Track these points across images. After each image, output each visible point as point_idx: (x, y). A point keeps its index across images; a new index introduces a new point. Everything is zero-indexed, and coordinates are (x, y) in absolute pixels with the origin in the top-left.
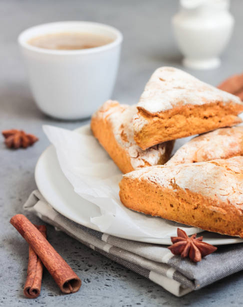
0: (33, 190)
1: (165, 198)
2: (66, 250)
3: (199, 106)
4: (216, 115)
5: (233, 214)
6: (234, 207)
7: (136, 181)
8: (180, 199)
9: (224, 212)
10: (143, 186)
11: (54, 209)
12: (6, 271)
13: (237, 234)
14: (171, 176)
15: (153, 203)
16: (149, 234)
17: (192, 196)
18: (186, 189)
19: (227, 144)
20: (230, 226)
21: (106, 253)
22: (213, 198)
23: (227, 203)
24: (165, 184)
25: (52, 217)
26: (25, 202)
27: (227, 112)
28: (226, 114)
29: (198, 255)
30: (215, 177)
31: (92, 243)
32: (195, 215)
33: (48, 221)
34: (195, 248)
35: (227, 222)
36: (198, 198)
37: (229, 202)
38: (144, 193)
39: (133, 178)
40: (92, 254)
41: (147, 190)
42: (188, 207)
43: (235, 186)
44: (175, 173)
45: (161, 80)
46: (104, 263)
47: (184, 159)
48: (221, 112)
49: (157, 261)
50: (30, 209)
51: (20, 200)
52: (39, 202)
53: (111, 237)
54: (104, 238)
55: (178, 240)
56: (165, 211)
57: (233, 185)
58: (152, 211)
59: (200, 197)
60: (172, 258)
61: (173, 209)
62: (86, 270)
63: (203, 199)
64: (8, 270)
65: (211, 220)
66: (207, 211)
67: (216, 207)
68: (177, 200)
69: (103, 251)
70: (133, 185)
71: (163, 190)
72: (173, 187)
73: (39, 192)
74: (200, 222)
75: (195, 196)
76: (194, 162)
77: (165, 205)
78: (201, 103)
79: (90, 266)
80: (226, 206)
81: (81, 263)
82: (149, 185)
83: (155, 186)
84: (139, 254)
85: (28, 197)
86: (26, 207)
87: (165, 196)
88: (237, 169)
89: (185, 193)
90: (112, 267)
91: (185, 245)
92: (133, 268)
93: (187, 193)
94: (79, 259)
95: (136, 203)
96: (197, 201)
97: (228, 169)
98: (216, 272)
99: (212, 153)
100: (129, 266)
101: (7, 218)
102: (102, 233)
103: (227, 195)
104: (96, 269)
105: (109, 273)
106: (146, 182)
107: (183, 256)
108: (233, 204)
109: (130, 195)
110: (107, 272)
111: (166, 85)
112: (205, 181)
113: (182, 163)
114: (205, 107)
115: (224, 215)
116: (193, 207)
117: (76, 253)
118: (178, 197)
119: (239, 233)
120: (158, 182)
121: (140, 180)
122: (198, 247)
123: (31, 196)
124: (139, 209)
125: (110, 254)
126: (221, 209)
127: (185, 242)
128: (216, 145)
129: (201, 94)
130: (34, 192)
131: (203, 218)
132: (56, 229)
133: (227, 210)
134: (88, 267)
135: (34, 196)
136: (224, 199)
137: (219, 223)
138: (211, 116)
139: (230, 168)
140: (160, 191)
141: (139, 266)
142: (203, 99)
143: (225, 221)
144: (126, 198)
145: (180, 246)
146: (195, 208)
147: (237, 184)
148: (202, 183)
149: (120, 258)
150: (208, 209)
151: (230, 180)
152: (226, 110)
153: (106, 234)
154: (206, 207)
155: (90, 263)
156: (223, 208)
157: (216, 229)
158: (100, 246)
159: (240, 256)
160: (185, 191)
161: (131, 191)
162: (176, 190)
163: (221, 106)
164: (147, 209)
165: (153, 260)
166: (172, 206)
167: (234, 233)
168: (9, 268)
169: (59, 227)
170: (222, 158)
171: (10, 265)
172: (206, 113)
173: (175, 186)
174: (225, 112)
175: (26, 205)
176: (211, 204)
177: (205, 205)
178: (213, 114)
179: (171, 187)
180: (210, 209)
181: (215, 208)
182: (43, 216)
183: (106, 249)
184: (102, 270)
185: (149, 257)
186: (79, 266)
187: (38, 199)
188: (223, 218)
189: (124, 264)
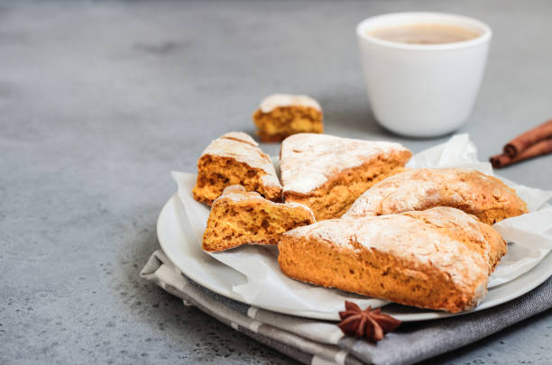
0: (155, 250)
1: (342, 262)
2: (199, 330)
3: (358, 168)
4: (382, 173)
5: (437, 280)
6: (437, 270)
7: (302, 240)
8: (364, 262)
9: (425, 277)
10: (312, 246)
11: (183, 275)
12: (118, 356)
13: (442, 307)
14: (351, 232)
15: (326, 270)
16: (311, 307)
17: (380, 258)
18: (373, 249)
19: (422, 192)
20: (432, 297)
21: (253, 333)
22: (409, 259)
23: (429, 265)
24: (343, 243)
25: (180, 286)
26: (142, 269)
27: (392, 165)
28: (392, 168)
29: (379, 332)
30: (411, 232)
31: (235, 320)
32: (385, 284)
33: (175, 293)
34: (374, 322)
35: (428, 291)
36: (388, 259)
37: (431, 263)
38: (314, 256)
39: (299, 236)
40: (235, 336)
41: (318, 251)
42: (375, 273)
43: (438, 243)
44: (355, 227)
45: (296, 151)
46: (251, 348)
47: (364, 212)
48: (387, 167)
49: (323, 341)
50: (149, 277)
51: (135, 266)
52: (162, 266)
53: (261, 310)
54: (251, 313)
55: (348, 315)
56: (342, 280)
57: (435, 241)
58: (324, 280)
59: (391, 258)
60: (343, 338)
61: (354, 276)
62: (226, 356)
63: (395, 260)
64: (121, 355)
65: (406, 288)
66: (402, 277)
67: (413, 271)
68: (360, 263)
69: (249, 330)
70: (298, 246)
71: (340, 251)
72: (354, 246)
73: (163, 253)
74: (391, 292)
75: (385, 256)
76: (378, 215)
77: (343, 272)
78: (359, 163)
79: (231, 351)
80: (427, 269)
81: (219, 346)
82: (320, 245)
83: (330, 246)
84: (299, 332)
85: (146, 262)
86: (144, 274)
87: (343, 258)
88: (439, 223)
89: (370, 254)
90: (262, 352)
91: (359, 320)
92: (290, 353)
93: (373, 254)
94: (216, 342)
95: (302, 269)
96: (388, 264)
97: (427, 222)
98: (403, 356)
99: (403, 203)
100: (284, 350)
101: (117, 289)
102: (249, 306)
103: (427, 254)
104: (240, 354)
105: (258, 359)
106: (316, 240)
107: (359, 334)
108: (436, 266)
109: (293, 259)
110: (254, 359)
111: (306, 155)
112: (398, 237)
113: (362, 216)
114: (365, 167)
115: (425, 281)
116: (382, 272)
117: (213, 334)
118: (360, 259)
119: (445, 305)
120: (333, 240)
121: (307, 238)
122: (377, 320)
123: (152, 259)
124: (307, 279)
125: (259, 335)
126: (420, 273)
127: (359, 316)
128: (409, 193)
129: (355, 153)
130: (156, 253)
131: (396, 287)
132: (185, 302)
133: (428, 275)
134: (229, 352)
135: (156, 258)
136: (424, 260)
137: (418, 293)
138: (375, 176)
139: (430, 220)
140: (336, 252)
141: (298, 350)
142: (360, 157)
143: (425, 289)
144: (288, 264)
145: (353, 321)
146: (385, 274)
147: (440, 241)
148: (393, 239)
149: (272, 340)
150: (403, 274)
151: (431, 235)
152: (390, 163)
153: (255, 307)
154: (400, 272)
155: (232, 347)
156: (423, 271)
157: (413, 302)
158: (245, 324)
159: (434, 336)
160: (371, 251)
161: (295, 254)
162: (358, 251)
163: (383, 160)
164: (317, 278)
165: (318, 340)
166: (352, 272)
167: (438, 305)
168: (123, 352)
169: (190, 300)
170: (416, 209)
171: (123, 349)
172: (369, 174)
173: (357, 245)
174: (390, 165)
175: (143, 271)
176: (407, 267)
177: (398, 269)
178: (378, 173)
179: (351, 247)
180: (406, 274)
181: (412, 273)
182: (168, 286)
183: (254, 327)
184: (248, 355)
185: (312, 337)
186: (216, 351)
187: (160, 263)
188: (424, 286)
189: (278, 347)
